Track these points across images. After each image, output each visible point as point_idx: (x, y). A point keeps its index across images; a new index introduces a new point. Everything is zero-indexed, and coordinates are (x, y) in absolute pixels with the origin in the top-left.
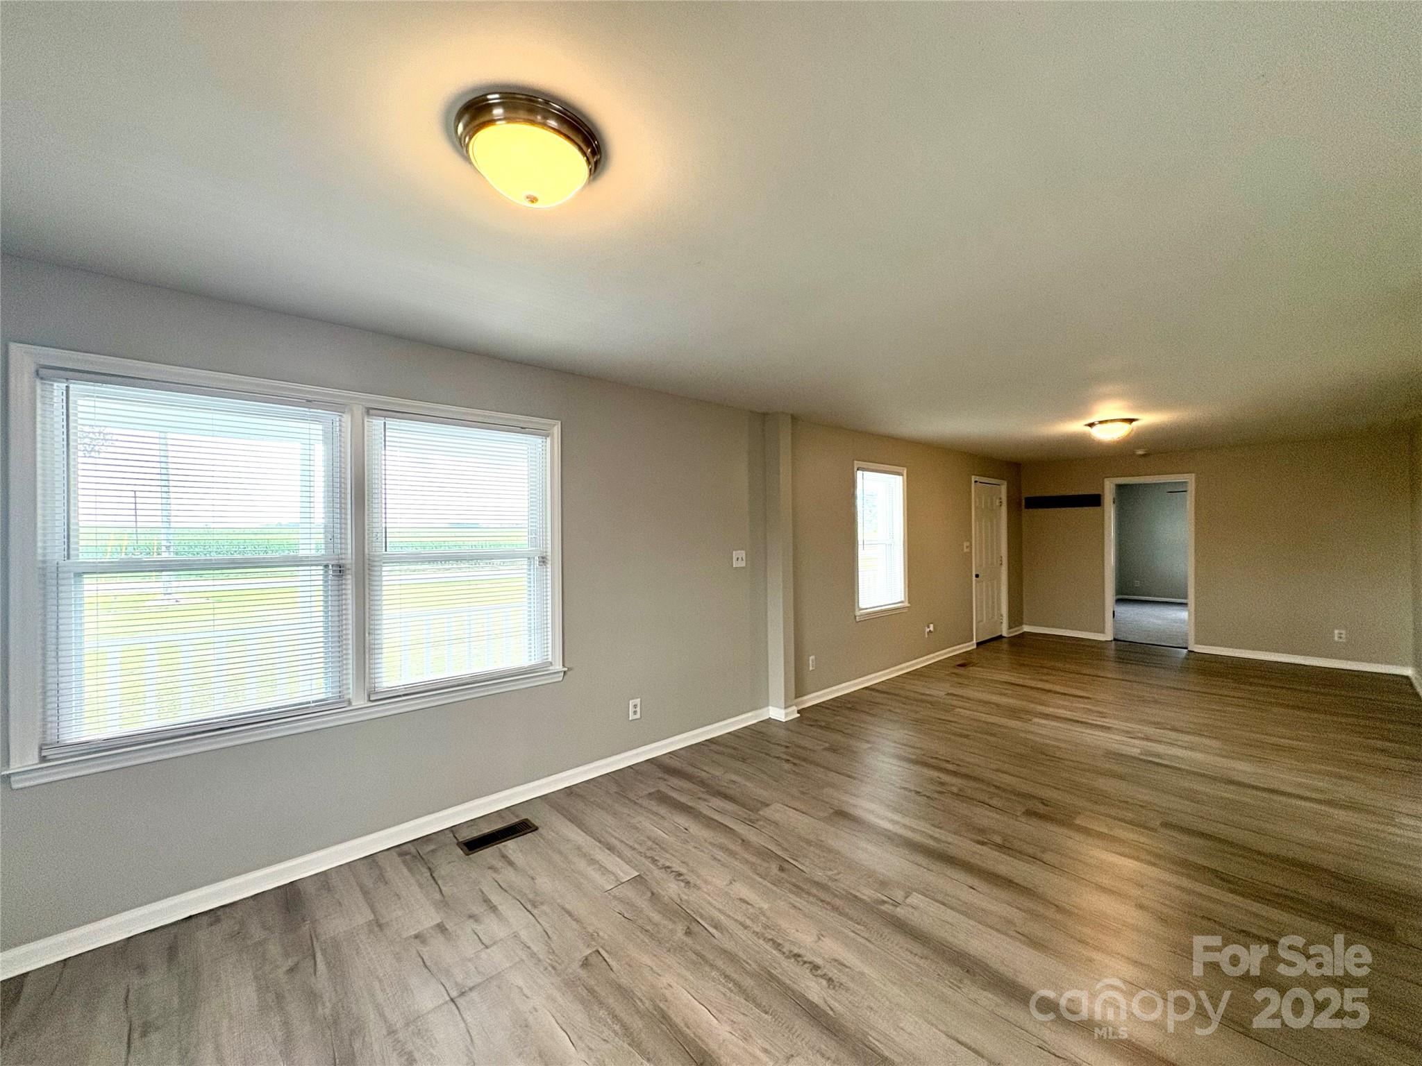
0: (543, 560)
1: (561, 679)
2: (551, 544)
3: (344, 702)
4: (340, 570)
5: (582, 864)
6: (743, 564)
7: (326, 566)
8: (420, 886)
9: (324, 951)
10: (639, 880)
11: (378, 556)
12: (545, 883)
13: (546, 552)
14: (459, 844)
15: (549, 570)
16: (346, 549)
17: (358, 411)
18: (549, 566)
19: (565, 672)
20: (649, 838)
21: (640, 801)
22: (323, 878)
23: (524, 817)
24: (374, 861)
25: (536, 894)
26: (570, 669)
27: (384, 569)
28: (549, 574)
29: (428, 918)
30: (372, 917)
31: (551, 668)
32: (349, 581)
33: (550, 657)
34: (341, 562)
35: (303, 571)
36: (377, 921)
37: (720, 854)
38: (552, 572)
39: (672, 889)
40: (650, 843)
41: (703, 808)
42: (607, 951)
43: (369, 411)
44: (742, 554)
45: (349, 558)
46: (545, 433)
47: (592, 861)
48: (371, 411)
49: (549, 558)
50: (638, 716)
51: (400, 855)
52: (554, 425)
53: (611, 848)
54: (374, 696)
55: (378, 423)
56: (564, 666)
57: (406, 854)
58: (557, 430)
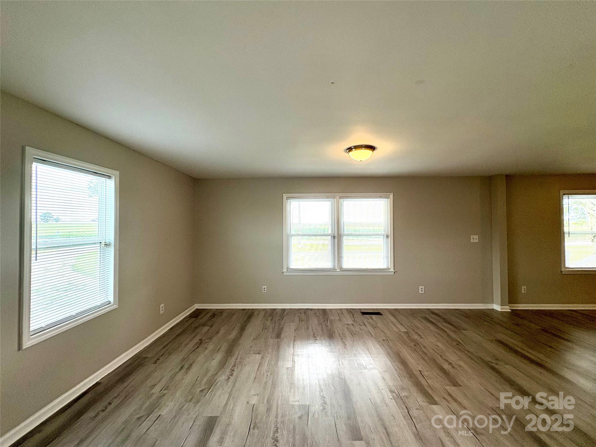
0: (387, 237)
1: (393, 274)
2: (390, 231)
3: (335, 269)
4: (334, 237)
5: (392, 325)
6: (477, 241)
7: (331, 236)
8: (350, 317)
9: (329, 321)
10: (407, 333)
11: (342, 234)
12: (380, 325)
13: (388, 234)
14: (361, 312)
15: (389, 240)
16: (335, 233)
17: (338, 197)
18: (389, 238)
19: (394, 272)
20: (415, 325)
21: (417, 317)
22: (331, 310)
23: (379, 312)
24: (341, 310)
25: (377, 326)
26: (396, 271)
27: (344, 237)
28: (389, 241)
29: (350, 322)
30: (339, 318)
31: (390, 270)
32: (336, 240)
33: (390, 267)
34: (334, 235)
35: (327, 237)
36: (340, 320)
37: (436, 335)
38: (390, 240)
39: (416, 337)
40: (414, 326)
41: (439, 325)
42: (390, 341)
43: (340, 198)
44: (477, 237)
45: (336, 235)
46: (388, 197)
47: (395, 325)
48: (341, 198)
49: (389, 235)
50: (423, 292)
51: (347, 310)
52: (390, 194)
53: (402, 324)
54: (342, 270)
55: (342, 200)
56: (394, 270)
57: (348, 311)
58: (391, 196)
